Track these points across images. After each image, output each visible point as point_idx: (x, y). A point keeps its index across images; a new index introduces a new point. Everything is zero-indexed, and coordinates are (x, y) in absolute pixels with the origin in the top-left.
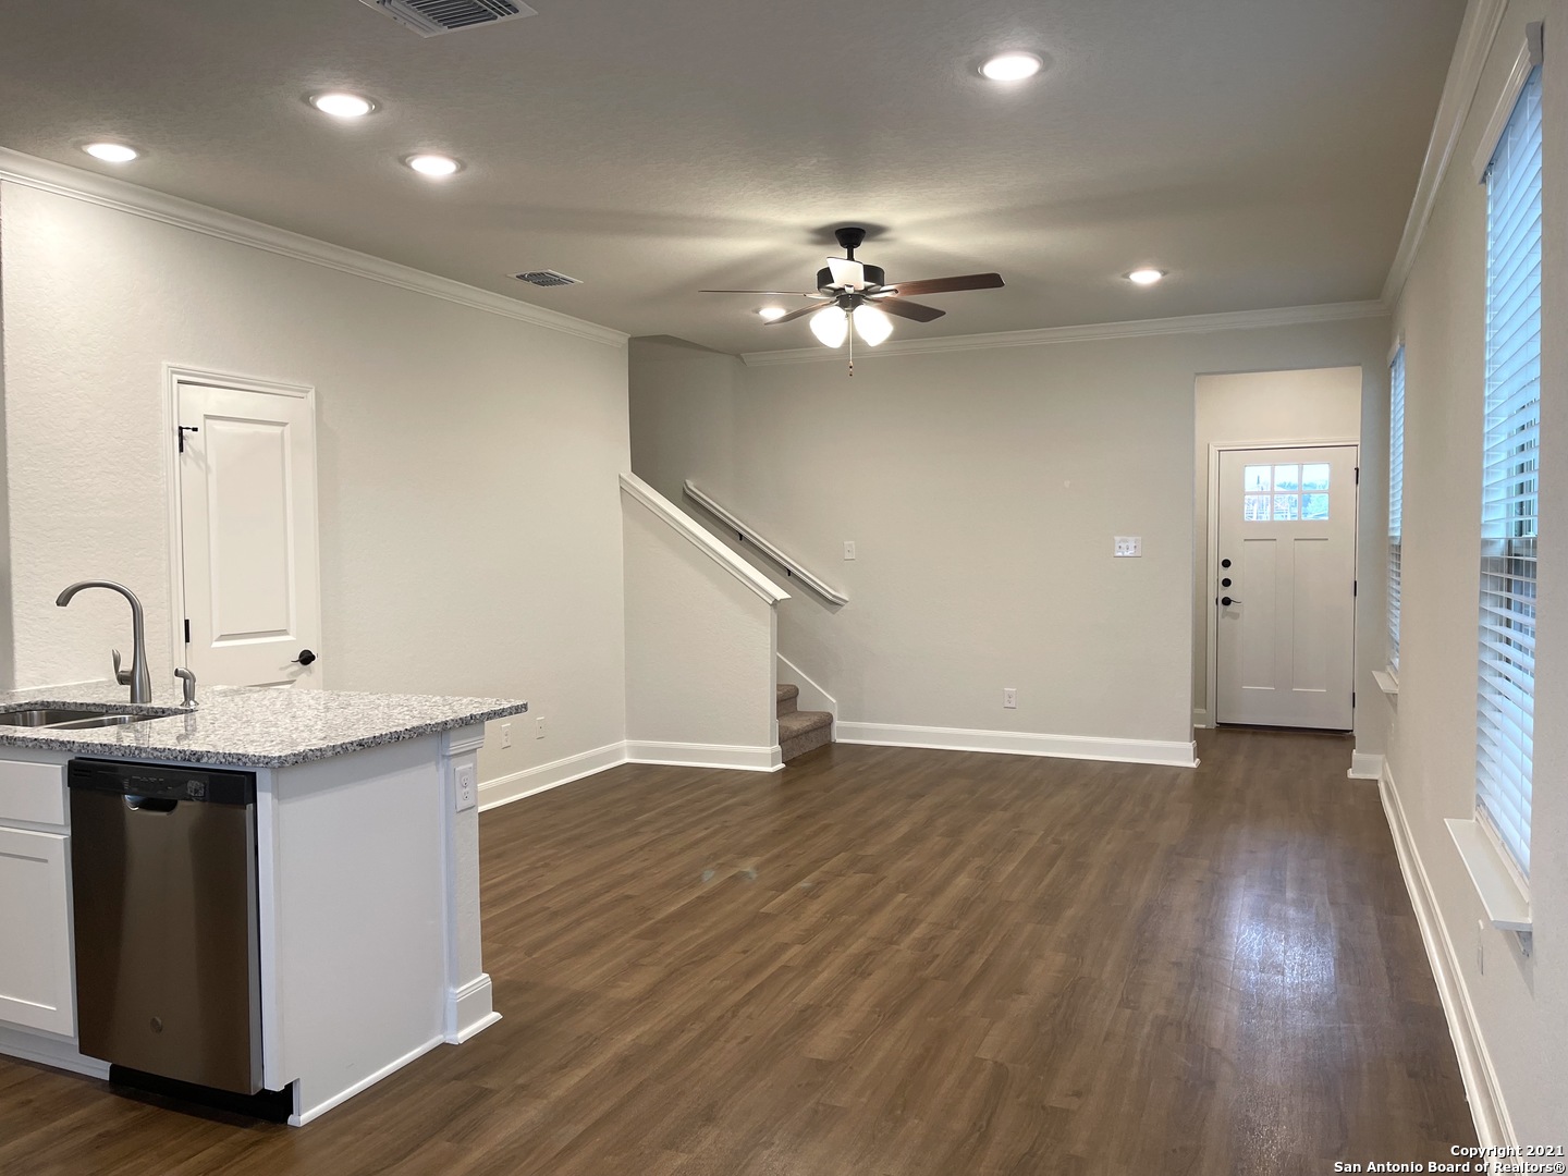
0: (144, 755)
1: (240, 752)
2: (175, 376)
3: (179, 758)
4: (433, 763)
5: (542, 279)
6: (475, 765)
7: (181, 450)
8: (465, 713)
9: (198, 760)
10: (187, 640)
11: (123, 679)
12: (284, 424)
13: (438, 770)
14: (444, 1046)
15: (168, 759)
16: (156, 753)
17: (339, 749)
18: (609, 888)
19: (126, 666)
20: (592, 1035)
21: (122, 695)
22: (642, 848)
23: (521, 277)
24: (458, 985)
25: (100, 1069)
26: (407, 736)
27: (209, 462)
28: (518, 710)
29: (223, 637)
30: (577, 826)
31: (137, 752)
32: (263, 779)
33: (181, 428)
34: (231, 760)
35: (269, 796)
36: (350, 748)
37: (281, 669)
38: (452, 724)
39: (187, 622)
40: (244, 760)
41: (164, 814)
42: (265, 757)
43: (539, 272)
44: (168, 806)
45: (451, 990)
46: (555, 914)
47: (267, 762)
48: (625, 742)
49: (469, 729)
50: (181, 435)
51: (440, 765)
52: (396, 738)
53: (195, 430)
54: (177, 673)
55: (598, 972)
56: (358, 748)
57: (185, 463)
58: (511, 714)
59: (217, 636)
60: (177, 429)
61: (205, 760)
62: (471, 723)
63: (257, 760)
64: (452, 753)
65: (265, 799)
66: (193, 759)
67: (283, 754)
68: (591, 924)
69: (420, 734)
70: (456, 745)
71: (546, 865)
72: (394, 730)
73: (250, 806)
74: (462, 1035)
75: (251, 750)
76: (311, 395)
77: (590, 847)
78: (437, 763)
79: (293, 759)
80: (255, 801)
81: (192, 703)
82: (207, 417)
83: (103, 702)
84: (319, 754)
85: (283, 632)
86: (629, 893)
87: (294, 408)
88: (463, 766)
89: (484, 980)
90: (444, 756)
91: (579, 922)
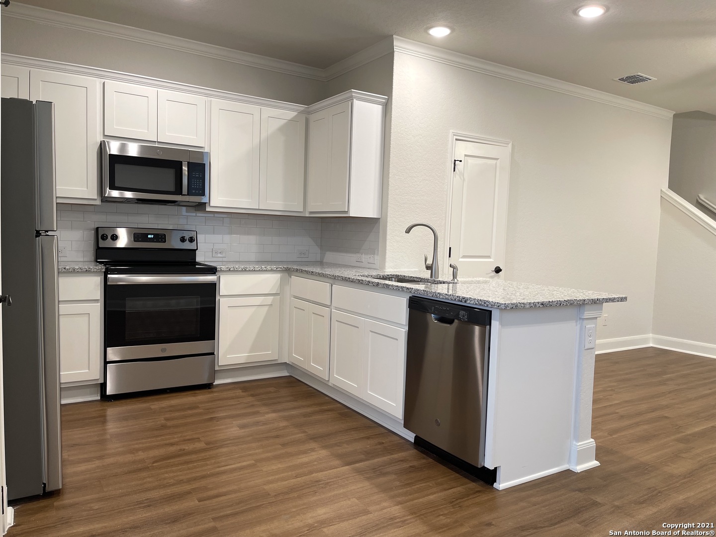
0: (441, 297)
1: (485, 299)
2: (455, 137)
3: (457, 300)
4: (575, 321)
5: (633, 80)
6: (596, 326)
7: (454, 171)
8: (595, 297)
9: (465, 302)
10: (450, 256)
11: (428, 268)
12: (497, 159)
13: (576, 325)
14: (568, 472)
15: (452, 300)
16: (447, 296)
17: (532, 305)
18: (654, 410)
19: (429, 262)
20: (656, 489)
21: (427, 274)
22: (670, 392)
23: (622, 79)
24: (578, 441)
25: (410, 436)
26: (565, 304)
27: (465, 176)
28: (623, 299)
29: (464, 257)
30: (627, 374)
31: (438, 295)
32: (495, 314)
33: (455, 161)
34: (481, 303)
35: (498, 323)
36: (538, 305)
37: (487, 274)
38: (588, 301)
39: (450, 248)
40: (487, 303)
41: (449, 325)
42: (498, 303)
43: (632, 75)
44: (450, 322)
45: (574, 443)
46: (622, 417)
47: (498, 306)
48: (651, 335)
49: (595, 306)
50: (455, 163)
51: (578, 322)
52: (560, 305)
53: (461, 161)
54: (451, 266)
55: (655, 454)
56: (541, 306)
57: (455, 177)
58: (618, 301)
59: (461, 256)
60: (453, 161)
61: (468, 302)
62: (597, 303)
63: (493, 305)
64: (585, 317)
65: (495, 324)
66: (463, 301)
67: (507, 303)
68: (646, 427)
69: (571, 304)
70: (587, 314)
71: (612, 390)
72: (558, 300)
73: (488, 327)
74: (579, 468)
75: (490, 300)
76: (510, 145)
77: (637, 386)
78: (577, 322)
79: (510, 306)
80: (490, 325)
81: (456, 280)
82: (466, 155)
83: (420, 277)
84: (523, 305)
85: (489, 257)
86: (666, 415)
87: (502, 152)
88: (590, 325)
89: (591, 442)
90: (580, 318)
91: (637, 424)
